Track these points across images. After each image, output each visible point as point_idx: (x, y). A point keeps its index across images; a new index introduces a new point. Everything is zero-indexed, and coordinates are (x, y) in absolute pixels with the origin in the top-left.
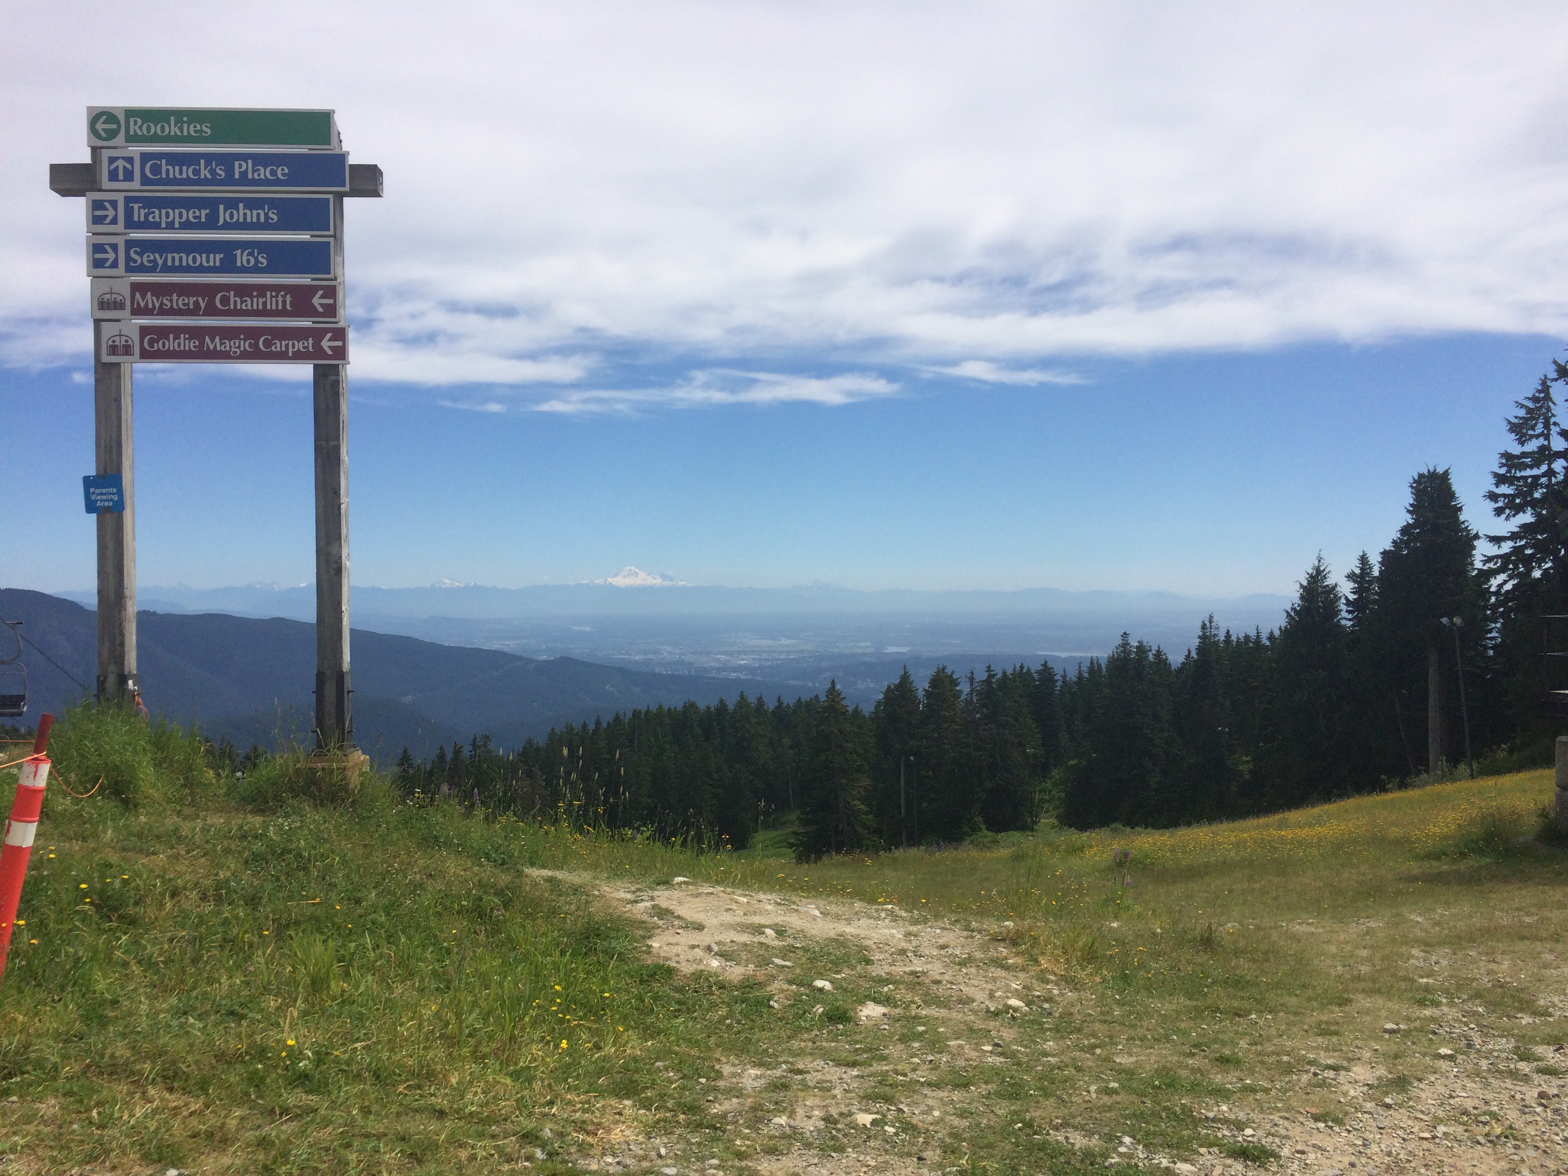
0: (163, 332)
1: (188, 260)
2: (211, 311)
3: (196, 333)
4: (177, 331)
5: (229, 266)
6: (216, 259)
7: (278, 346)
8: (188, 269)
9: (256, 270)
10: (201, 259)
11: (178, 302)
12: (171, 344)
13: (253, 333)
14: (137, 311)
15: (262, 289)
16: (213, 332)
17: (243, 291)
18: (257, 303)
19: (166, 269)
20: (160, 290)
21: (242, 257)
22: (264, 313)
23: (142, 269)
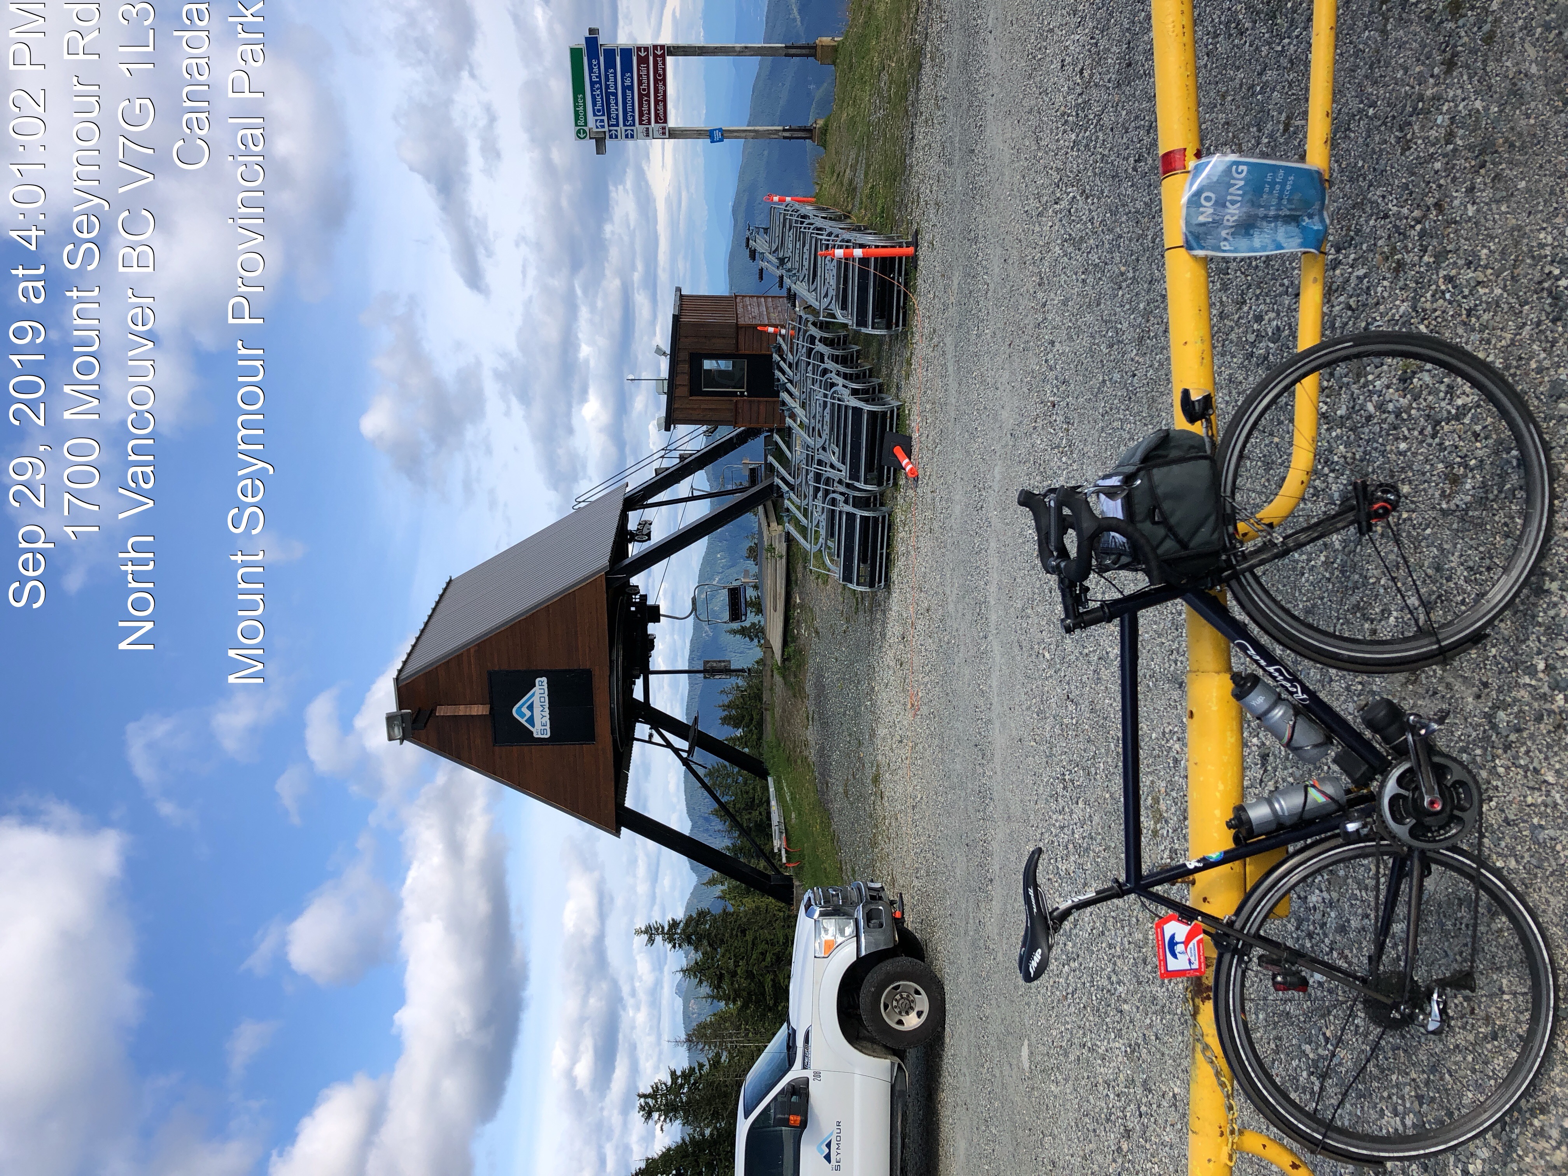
0: (657, 115)
1: (629, 103)
2: (648, 95)
3: (657, 103)
4: (656, 110)
5: (631, 88)
6: (629, 93)
7: (661, 72)
8: (633, 103)
9: (632, 78)
10: (629, 98)
11: (645, 108)
12: (661, 112)
13: (656, 81)
14: (649, 123)
15: (639, 76)
16: (656, 97)
17: (640, 83)
18: (645, 77)
19: (633, 111)
20: (641, 114)
21: (628, 83)
22: (648, 75)
23: (634, 120)
